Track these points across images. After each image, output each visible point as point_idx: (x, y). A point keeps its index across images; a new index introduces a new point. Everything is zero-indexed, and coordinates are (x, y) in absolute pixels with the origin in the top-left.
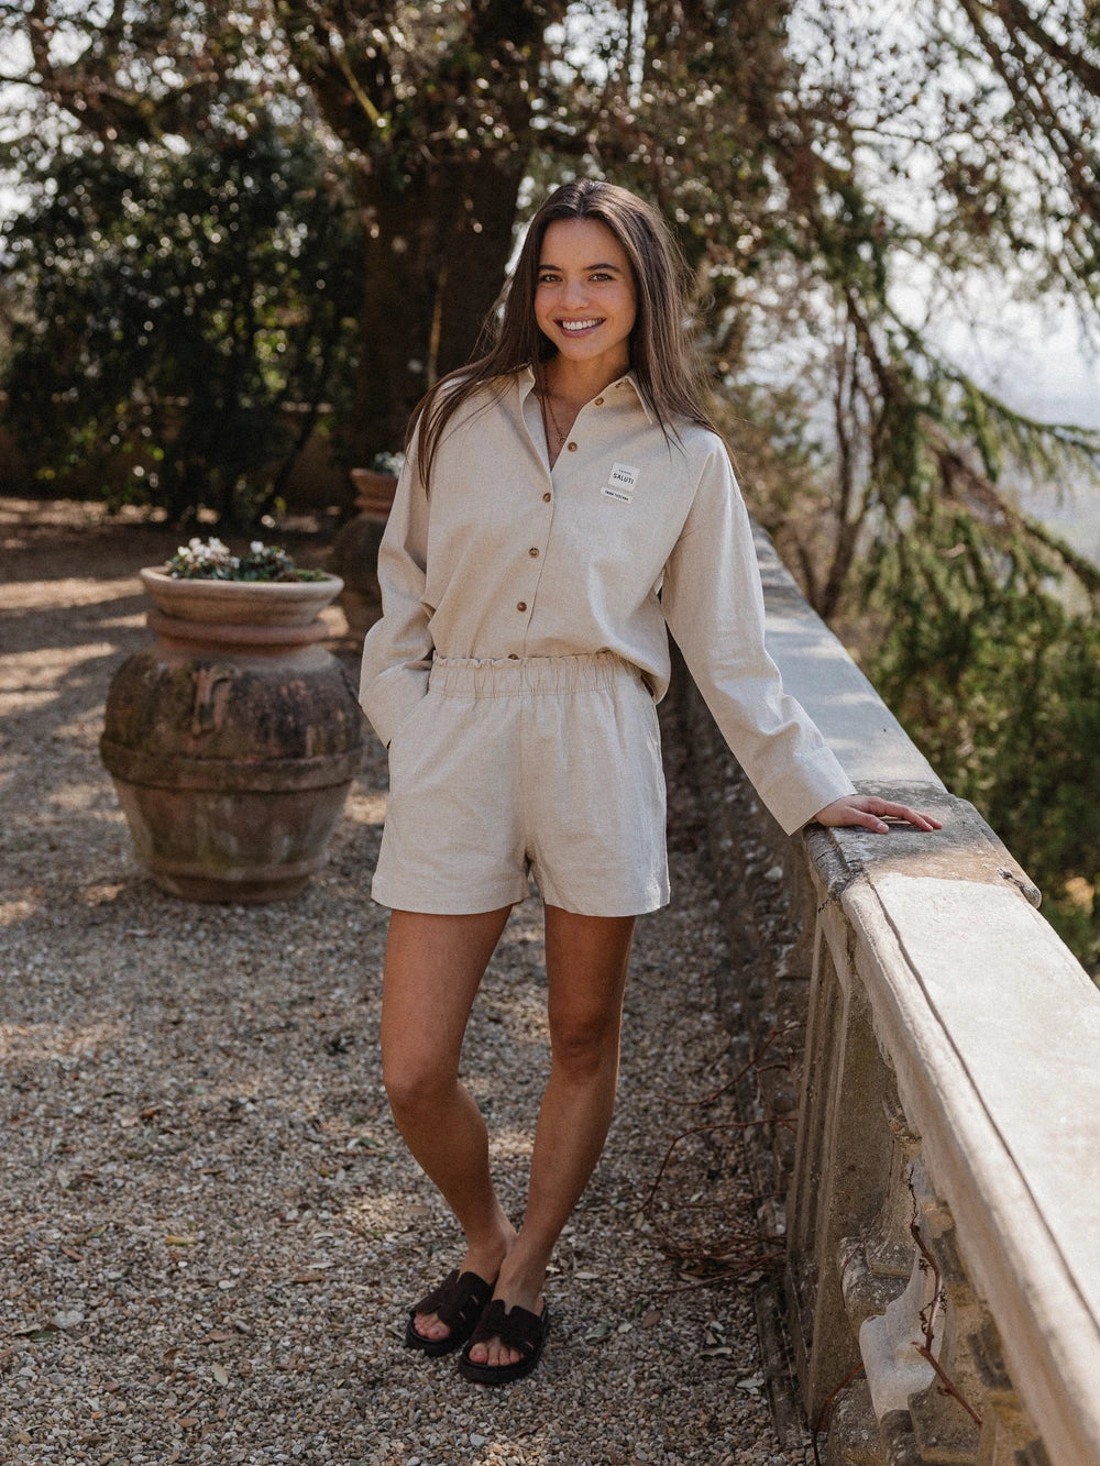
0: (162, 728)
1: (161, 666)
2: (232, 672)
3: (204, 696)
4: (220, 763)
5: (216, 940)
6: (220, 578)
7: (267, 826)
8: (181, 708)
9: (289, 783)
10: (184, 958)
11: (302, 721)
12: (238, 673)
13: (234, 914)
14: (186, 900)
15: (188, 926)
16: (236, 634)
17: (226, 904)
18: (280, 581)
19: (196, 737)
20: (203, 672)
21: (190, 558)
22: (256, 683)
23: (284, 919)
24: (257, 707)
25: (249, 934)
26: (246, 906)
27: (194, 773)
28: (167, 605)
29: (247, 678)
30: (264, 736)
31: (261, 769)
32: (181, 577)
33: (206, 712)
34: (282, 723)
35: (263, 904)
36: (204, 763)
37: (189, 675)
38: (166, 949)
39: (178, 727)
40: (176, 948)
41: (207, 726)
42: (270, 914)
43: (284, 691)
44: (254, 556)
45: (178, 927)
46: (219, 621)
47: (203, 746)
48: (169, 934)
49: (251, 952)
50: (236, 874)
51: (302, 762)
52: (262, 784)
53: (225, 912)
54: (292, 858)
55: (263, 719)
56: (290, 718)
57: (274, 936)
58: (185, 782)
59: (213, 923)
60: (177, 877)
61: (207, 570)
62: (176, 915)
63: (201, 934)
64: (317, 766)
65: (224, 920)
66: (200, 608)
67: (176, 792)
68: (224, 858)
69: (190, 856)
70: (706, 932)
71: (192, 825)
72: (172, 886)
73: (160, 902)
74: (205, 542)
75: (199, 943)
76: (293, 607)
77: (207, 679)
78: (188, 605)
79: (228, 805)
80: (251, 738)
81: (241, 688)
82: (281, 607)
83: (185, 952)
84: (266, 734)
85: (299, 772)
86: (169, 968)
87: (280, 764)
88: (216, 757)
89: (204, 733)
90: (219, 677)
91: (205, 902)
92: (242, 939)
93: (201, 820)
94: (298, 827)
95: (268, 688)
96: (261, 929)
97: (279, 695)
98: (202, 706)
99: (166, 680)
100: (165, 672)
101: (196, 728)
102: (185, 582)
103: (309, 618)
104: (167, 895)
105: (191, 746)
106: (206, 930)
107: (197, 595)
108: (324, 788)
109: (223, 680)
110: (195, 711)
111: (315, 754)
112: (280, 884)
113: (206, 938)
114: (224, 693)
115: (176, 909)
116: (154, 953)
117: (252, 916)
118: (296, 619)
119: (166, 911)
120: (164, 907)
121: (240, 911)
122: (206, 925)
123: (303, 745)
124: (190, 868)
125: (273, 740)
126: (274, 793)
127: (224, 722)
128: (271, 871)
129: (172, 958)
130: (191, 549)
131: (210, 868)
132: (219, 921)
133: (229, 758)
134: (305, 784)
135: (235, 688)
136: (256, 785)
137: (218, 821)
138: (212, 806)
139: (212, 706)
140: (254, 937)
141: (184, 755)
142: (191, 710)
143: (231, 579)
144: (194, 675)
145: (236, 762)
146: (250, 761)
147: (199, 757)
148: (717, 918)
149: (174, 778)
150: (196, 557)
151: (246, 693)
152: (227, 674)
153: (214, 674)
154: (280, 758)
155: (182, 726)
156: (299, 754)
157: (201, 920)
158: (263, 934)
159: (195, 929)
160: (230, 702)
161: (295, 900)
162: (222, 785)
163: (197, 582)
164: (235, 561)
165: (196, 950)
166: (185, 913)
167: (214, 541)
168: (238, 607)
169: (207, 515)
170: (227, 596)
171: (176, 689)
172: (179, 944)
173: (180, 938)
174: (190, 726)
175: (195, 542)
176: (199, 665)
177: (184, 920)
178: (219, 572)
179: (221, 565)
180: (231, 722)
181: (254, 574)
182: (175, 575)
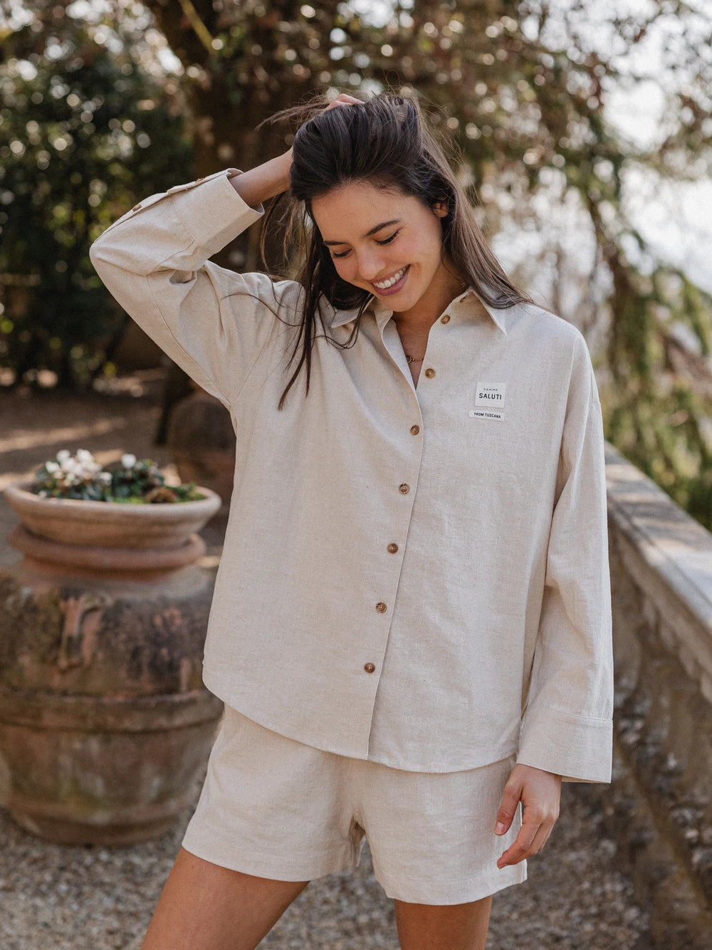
0: (26, 660)
1: (26, 591)
2: (103, 600)
3: (72, 628)
4: (89, 701)
5: (79, 895)
6: (92, 498)
7: (136, 767)
8: (46, 639)
9: (163, 722)
10: (46, 925)
11: (176, 654)
12: (109, 601)
13: (97, 860)
14: (46, 841)
15: (48, 877)
16: (107, 559)
17: (89, 847)
18: (154, 501)
19: (63, 672)
20: (72, 602)
21: (58, 475)
22: (128, 612)
23: (152, 866)
24: (131, 638)
25: (113, 886)
26: (110, 849)
27: (60, 711)
28: (34, 525)
29: (119, 606)
30: (136, 671)
31: (133, 706)
32: (50, 496)
33: (74, 645)
34: (155, 656)
35: (127, 847)
36: (70, 701)
37: (56, 604)
38: (24, 911)
39: (43, 660)
40: (36, 909)
41: (75, 660)
42: (136, 860)
43: (158, 621)
44: (125, 470)
45: (37, 877)
46: (89, 545)
47: (70, 681)
48: (27, 886)
49: (119, 914)
50: (101, 817)
51: (177, 698)
52: (134, 722)
53: (88, 859)
54: (162, 798)
55: (136, 653)
56: (164, 652)
57: (142, 889)
58: (49, 719)
59: (75, 872)
60: (37, 818)
61: (78, 490)
62: (35, 861)
63: (63, 887)
64: (192, 702)
65: (87, 868)
66: (68, 531)
67: (38, 730)
68: (91, 801)
69: (52, 796)
70: (608, 887)
71: (55, 767)
72: (31, 825)
73: (18, 843)
74: (73, 454)
75: (61, 901)
76: (170, 529)
77: (76, 608)
78: (56, 526)
79: (94, 745)
80: (123, 674)
81: (112, 618)
82: (156, 529)
83: (45, 916)
84: (139, 669)
85: (173, 709)
86: (29, 938)
87: (153, 702)
88: (84, 693)
89: (71, 667)
90: (88, 606)
91: (66, 845)
92: (108, 894)
93: (66, 761)
94: (169, 765)
95: (141, 619)
96: (128, 880)
97: (153, 626)
98: (70, 639)
99: (31, 607)
100: (30, 599)
101: (63, 663)
102: (54, 502)
103: (183, 540)
104: (25, 832)
105: (56, 681)
106: (68, 882)
107: (66, 517)
108: (198, 725)
109: (94, 609)
110: (61, 643)
111: (190, 689)
112: (146, 826)
113: (68, 892)
114: (94, 623)
115: (35, 853)
116: (12, 916)
117: (118, 862)
118: (171, 541)
119: (25, 855)
120: (22, 849)
121: (104, 856)
122: (68, 875)
123: (177, 680)
124: (50, 809)
125: (146, 675)
126: (146, 732)
127: (94, 656)
128: (138, 813)
129: (33, 923)
130: (59, 464)
131: (71, 809)
132: (82, 870)
133: (98, 695)
134: (178, 721)
135: (105, 618)
136: (127, 724)
137: (84, 761)
138: (77, 745)
139: (81, 637)
140: (119, 891)
141: (50, 691)
142: (58, 642)
143: (103, 499)
144: (62, 605)
145: (106, 700)
146: (120, 699)
147: (65, 693)
148: (613, 866)
149: (37, 715)
150: (65, 474)
151: (117, 624)
152: (97, 602)
153: (84, 603)
154: (152, 695)
155: (48, 659)
156: (173, 690)
157: (62, 869)
158: (130, 886)
159: (56, 881)
160: (101, 634)
161: (161, 839)
162: (90, 723)
163: (68, 503)
164: (107, 477)
165: (58, 910)
166: (44, 858)
167: (84, 455)
168: (111, 530)
169: (47, 378)
170: (100, 519)
171: (42, 618)
172: (39, 902)
173: (39, 893)
174: (56, 659)
175: (63, 455)
176: (68, 593)
177: (44, 868)
178: (91, 491)
179: (93, 483)
180: (100, 656)
181: (125, 490)
182: (43, 494)
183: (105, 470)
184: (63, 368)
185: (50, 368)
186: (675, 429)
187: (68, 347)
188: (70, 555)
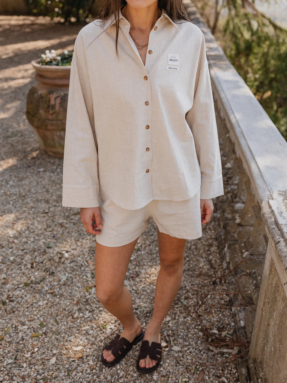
0: (41, 111)
1: (40, 92)
2: (60, 94)
3: (52, 102)
4: (59, 122)
6: (55, 65)
8: (46, 106)
10: (53, 181)
12: (62, 94)
14: (55, 158)
15: (55, 167)
16: (60, 82)
19: (52, 114)
20: (51, 95)
21: (44, 58)
27: (52, 125)
29: (65, 95)
32: (42, 65)
33: (53, 107)
36: (54, 122)
37: (47, 96)
38: (48, 177)
40: (51, 177)
41: (54, 111)
44: (65, 55)
46: (55, 78)
47: (54, 117)
48: (49, 170)
58: (49, 127)
60: (52, 152)
61: (50, 63)
62: (52, 163)
66: (49, 75)
67: (47, 130)
69: (54, 147)
71: (53, 139)
72: (51, 154)
73: (48, 158)
74: (50, 52)
77: (53, 97)
78: (45, 74)
79: (62, 133)
81: (63, 99)
83: (53, 179)
86: (48, 184)
88: (57, 120)
89: (54, 113)
90: (56, 96)
93: (56, 138)
98: (52, 105)
99: (41, 97)
100: (41, 95)
101: (51, 112)
102: (44, 67)
104: (50, 156)
105: (50, 117)
107: (47, 71)
109: (58, 97)
113: (60, 172)
114: (58, 101)
115: (52, 161)
116: (44, 179)
119: (49, 162)
120: (49, 160)
122: (60, 167)
124: (55, 150)
127: (59, 110)
129: (50, 180)
130: (46, 54)
133: (61, 120)
135: (61, 99)
138: (58, 134)
139: (55, 105)
141: (49, 120)
142: (49, 107)
143: (58, 65)
144: (49, 96)
145: (63, 121)
147: (53, 120)
149: (46, 126)
150: (47, 58)
151: (65, 101)
152: (59, 95)
155: (47, 111)
159: (57, 168)
160: (60, 104)
162: (60, 128)
163: (48, 67)
164: (59, 58)
165: (57, 177)
166: (54, 162)
167: (53, 51)
168: (61, 74)
169: (73, 20)
170: (56, 71)
171: (44, 100)
172: (52, 174)
173: (53, 172)
174: (49, 111)
175: (47, 52)
176: (50, 92)
177: (54, 165)
178: (54, 63)
179: (55, 60)
180: (61, 110)
181: (65, 61)
182: (41, 64)
183: (58, 56)
184: (77, 16)
185: (74, 17)
186: (244, 25)
187: (78, 10)
188: (50, 81)
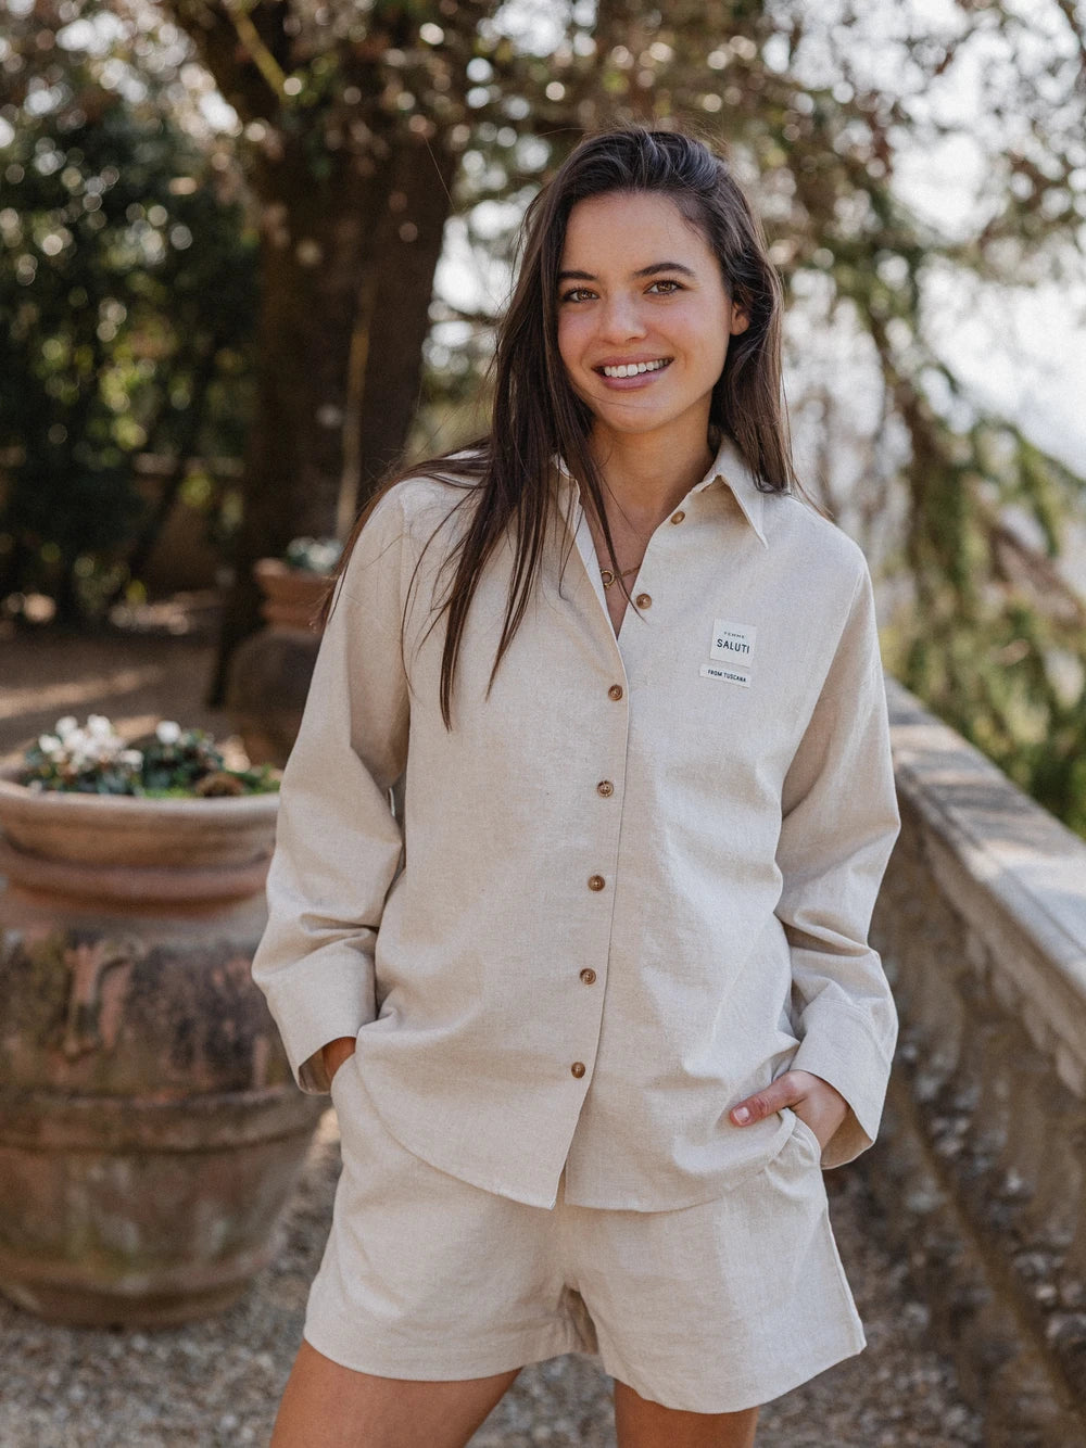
0: (14, 1044)
1: (12, 937)
2: (132, 948)
3: (85, 992)
4: (112, 1105)
5: (103, 1405)
6: (113, 791)
7: (187, 1206)
8: (45, 1010)
9: (228, 1134)
11: (247, 1029)
12: (142, 949)
13: (129, 1350)
14: (50, 1321)
15: (53, 1377)
16: (137, 884)
17: (117, 1329)
18: (210, 794)
19: (73, 1061)
20: (83, 952)
21: (59, 757)
22: (171, 967)
23: (214, 1357)
24: (176, 1006)
25: (155, 1389)
26: (150, 1332)
27: (67, 1120)
28: (22, 834)
29: (158, 957)
30: (185, 1057)
31: (182, 1112)
32: (47, 788)
33: (88, 1018)
34: (214, 1033)
35: (177, 1329)
36: (83, 1105)
37: (59, 955)
38: (18, 1429)
39: (41, 1043)
40: (35, 1427)
41: (90, 1042)
42: (189, 1348)
43: (218, 979)
44: (162, 746)
45: (38, 1378)
46: (110, 863)
47: (83, 1074)
48: (21, 1391)
49: (164, 1432)
50: (134, 1283)
51: (249, 1098)
52: (183, 1137)
53: (116, 1348)
54: (229, 1251)
55: (184, 1029)
56: (228, 1026)
57: (201, 1393)
58: (53, 1134)
59: (96, 1370)
60: (36, 1286)
61: (91, 777)
62: (32, 1353)
63: (77, 1392)
64: (272, 1103)
65: (115, 1363)
66: (75, 843)
67: (33, 1150)
68: (117, 1258)
69: (58, 1252)
70: (918, 1376)
71: (62, 1207)
72: (26, 1298)
73: (7, 1324)
74: (82, 724)
75: (75, 1413)
76: (232, 837)
77: (88, 963)
78: (57, 836)
79: (123, 1172)
80: (164, 1061)
81: (146, 977)
82: (212, 838)
83: (51, 1437)
84: (189, 1054)
85: (243, 1115)
87: (212, 1103)
88: (103, 1093)
89: (85, 1053)
90: (109, 957)
91: (81, 1327)
92: (147, 1401)
93: (78, 1197)
94: (237, 1202)
95: (191, 975)
96: (179, 1379)
97: (209, 986)
98: (82, 1009)
99: (20, 962)
100: (18, 949)
101: (72, 1046)
102: (53, 798)
103: (255, 852)
104: (17, 1308)
105: (62, 1075)
106: (85, 1384)
107: (73, 821)
108: (281, 1138)
109: (118, 963)
110: (68, 1017)
111: (269, 1081)
112: (205, 1295)
113: (86, 1401)
114: (118, 985)
115: (34, 1341)
117: (162, 1352)
118: (235, 856)
119: (17, 1344)
120: (13, 1335)
121: (140, 1343)
122: (84, 1374)
123: (248, 1070)
124: (57, 1272)
125: (201, 1064)
126: (202, 1152)
127: (119, 1036)
128: (191, 1276)
130: (60, 738)
131: (89, 1271)
132: (105, 1366)
133: (127, 1095)
134: (251, 1133)
135: (136, 977)
136: (173, 1139)
137: (107, 1198)
138: (96, 1173)
139: (98, 1006)
140: (164, 1397)
141: (51, 1090)
142: (63, 1014)
143: (129, 793)
144: (69, 956)
145: (140, 1103)
146: (162, 1099)
147: (75, 1094)
148: (926, 1344)
149: (34, 1128)
150: (70, 756)
151: (155, 985)
152: (123, 953)
153: (102, 953)
154: (211, 1092)
155: (47, 1041)
156: (242, 1084)
157: (76, 1364)
158: (180, 1389)
159: (65, 1383)
160: (130, 1001)
161: (228, 1315)
162: (115, 1139)
163: (75, 800)
164: (134, 758)
165: (71, 1430)
166: (47, 1348)
167: (99, 724)
168: (143, 840)
169: (39, 607)
170: (124, 823)
171: (37, 978)
172: (40, 1416)
173: (41, 1402)
174: (60, 1042)
175: (67, 725)
176: (77, 938)
177: (47, 1364)
178: (110, 780)
179: (113, 767)
180: (129, 1034)
181: (163, 777)
182: (36, 786)
183: (131, 746)
184: (64, 592)
185: (44, 591)
186: (1009, 670)
187: (69, 559)
188: (77, 880)
